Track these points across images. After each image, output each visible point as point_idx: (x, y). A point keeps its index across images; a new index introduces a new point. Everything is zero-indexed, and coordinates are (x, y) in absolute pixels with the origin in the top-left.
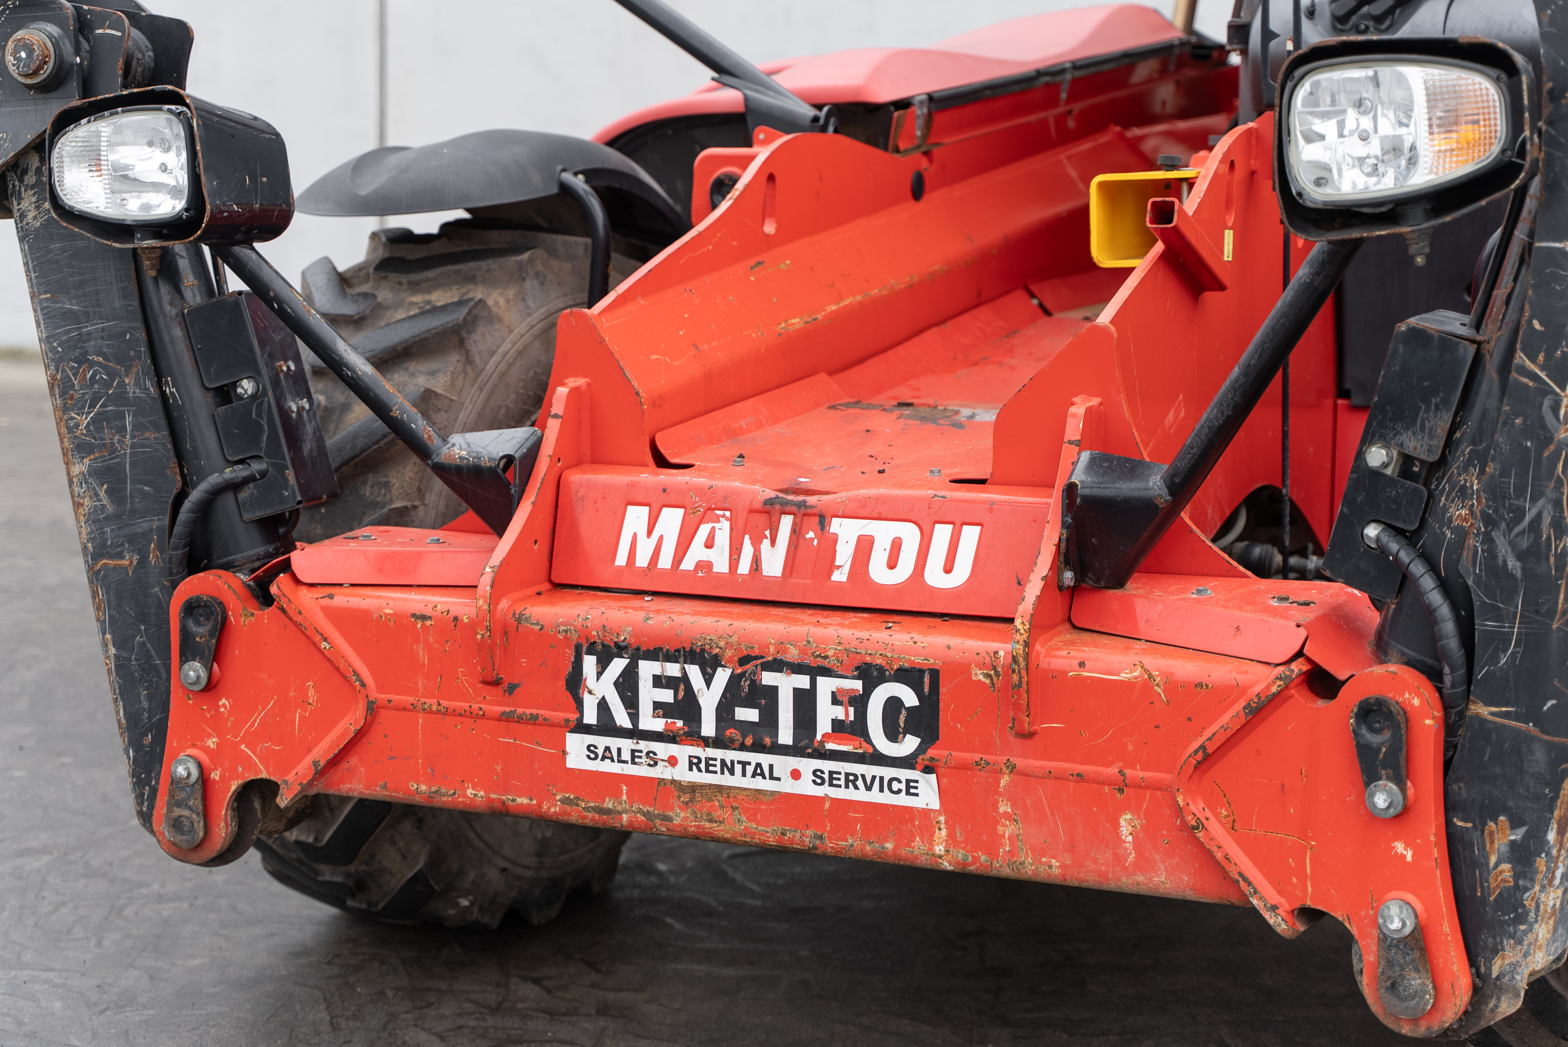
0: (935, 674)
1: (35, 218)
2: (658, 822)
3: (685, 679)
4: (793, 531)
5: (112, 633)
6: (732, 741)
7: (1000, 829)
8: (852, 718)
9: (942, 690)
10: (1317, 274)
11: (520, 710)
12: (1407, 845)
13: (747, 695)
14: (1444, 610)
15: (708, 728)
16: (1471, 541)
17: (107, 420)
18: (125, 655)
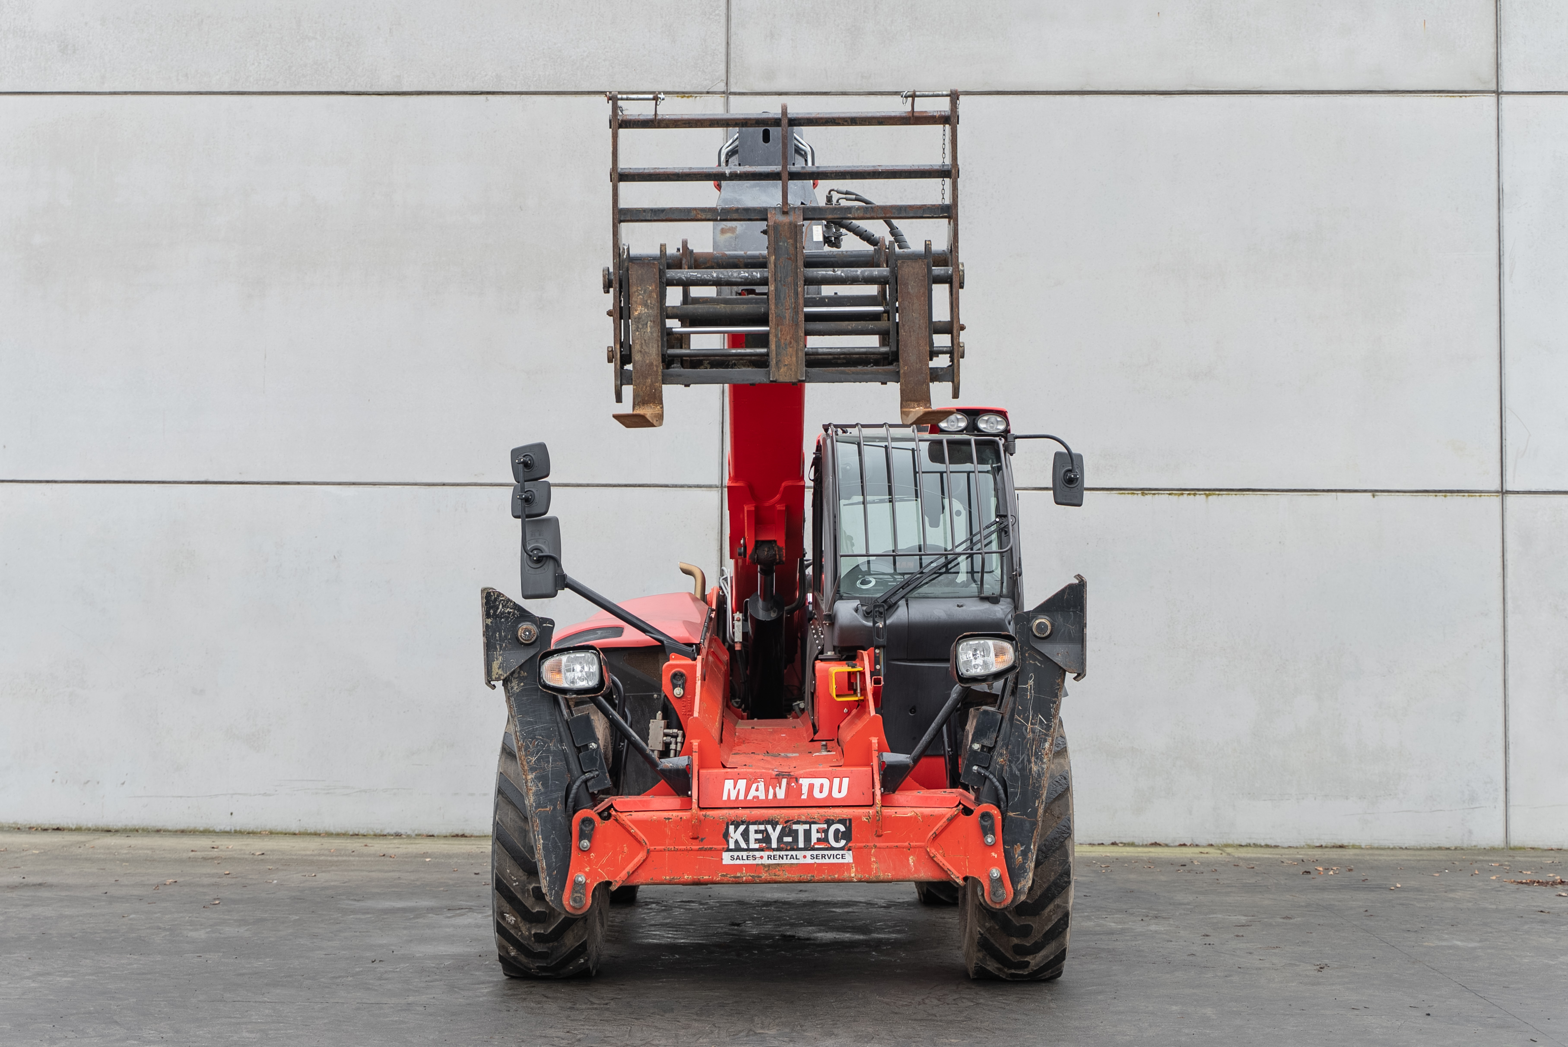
0: (850, 820)
1: (517, 689)
2: (756, 878)
3: (766, 830)
4: (787, 783)
5: (542, 835)
6: (783, 848)
7: (872, 866)
8: (823, 837)
9: (853, 825)
10: (959, 696)
11: (706, 847)
12: (995, 853)
13: (788, 833)
14: (1000, 787)
15: (774, 845)
16: (1005, 767)
17: (542, 759)
18: (547, 842)
